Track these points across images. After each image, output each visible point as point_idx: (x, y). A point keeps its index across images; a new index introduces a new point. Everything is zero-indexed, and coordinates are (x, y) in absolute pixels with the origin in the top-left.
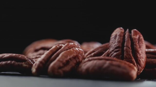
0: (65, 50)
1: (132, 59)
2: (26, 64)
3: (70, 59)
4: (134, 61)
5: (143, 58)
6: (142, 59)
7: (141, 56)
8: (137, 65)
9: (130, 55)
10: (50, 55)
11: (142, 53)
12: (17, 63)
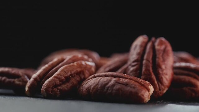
0: (67, 64)
1: (151, 75)
2: (20, 81)
3: (71, 75)
4: (154, 78)
5: (166, 74)
6: (165, 76)
7: (165, 72)
8: (158, 83)
9: (149, 70)
10: (47, 70)
11: (166, 67)
12: (8, 80)
